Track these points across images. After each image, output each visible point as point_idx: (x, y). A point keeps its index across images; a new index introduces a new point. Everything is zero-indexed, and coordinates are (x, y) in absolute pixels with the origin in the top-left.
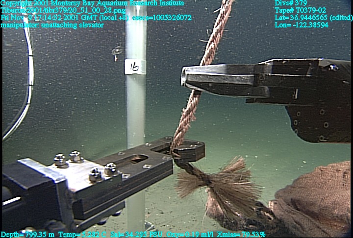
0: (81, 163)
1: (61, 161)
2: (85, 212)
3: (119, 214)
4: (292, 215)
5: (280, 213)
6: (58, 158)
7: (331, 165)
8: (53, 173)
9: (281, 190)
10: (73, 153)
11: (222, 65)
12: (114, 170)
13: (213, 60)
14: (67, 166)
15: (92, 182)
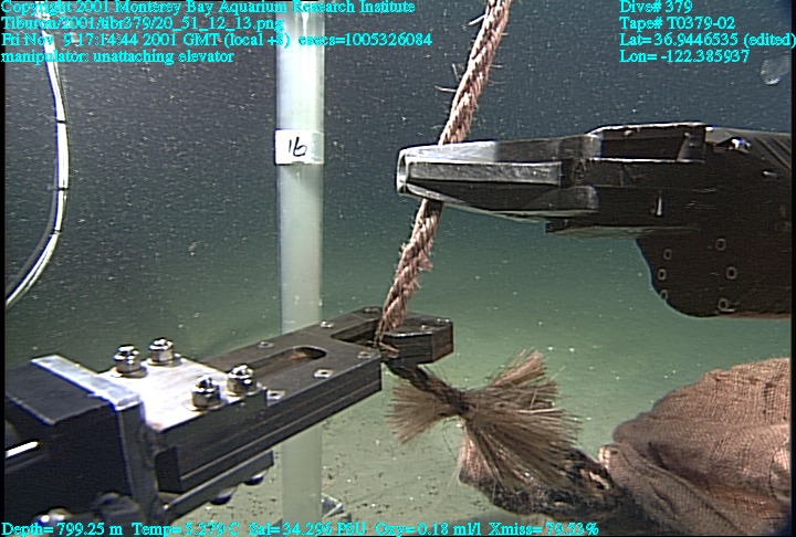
0: (174, 366)
1: (131, 362)
2: (184, 474)
3: (260, 479)
4: (651, 479)
5: (625, 473)
6: (124, 354)
7: (739, 367)
8: (112, 388)
9: (627, 422)
10: (156, 343)
11: (489, 143)
12: (248, 382)
13: (467, 134)
14: (142, 372)
15: (200, 408)
